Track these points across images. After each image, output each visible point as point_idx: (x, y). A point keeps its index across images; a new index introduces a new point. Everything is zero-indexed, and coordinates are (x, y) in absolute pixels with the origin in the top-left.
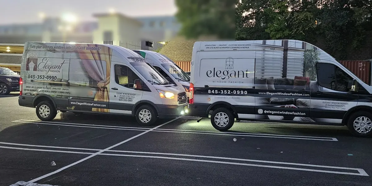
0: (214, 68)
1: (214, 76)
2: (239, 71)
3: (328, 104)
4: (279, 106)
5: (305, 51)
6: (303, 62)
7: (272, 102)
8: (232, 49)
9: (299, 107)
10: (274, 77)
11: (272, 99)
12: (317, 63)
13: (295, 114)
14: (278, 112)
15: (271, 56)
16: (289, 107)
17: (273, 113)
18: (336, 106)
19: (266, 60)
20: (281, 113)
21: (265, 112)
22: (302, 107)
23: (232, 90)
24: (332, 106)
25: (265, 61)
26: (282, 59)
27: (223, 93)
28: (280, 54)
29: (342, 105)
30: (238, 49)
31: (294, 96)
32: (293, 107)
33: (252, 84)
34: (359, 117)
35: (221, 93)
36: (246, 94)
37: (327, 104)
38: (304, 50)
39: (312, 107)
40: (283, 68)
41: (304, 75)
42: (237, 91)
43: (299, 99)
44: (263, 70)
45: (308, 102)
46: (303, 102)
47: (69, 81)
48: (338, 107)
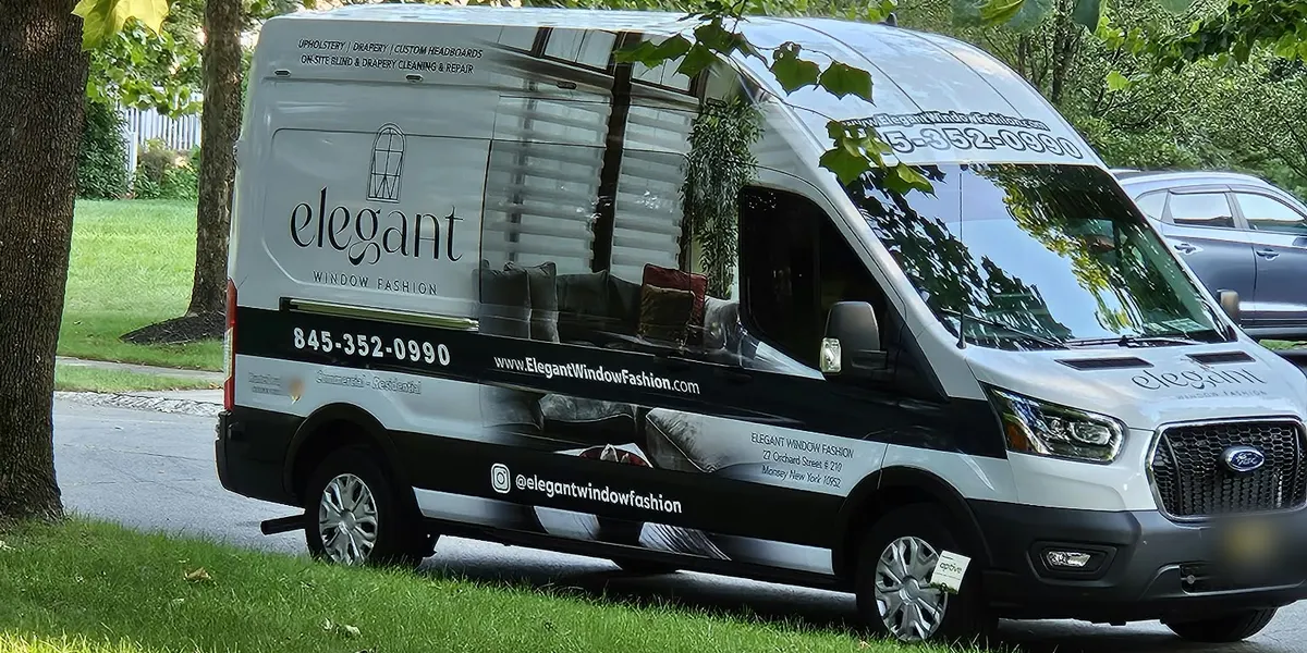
0: (324, 192)
1: (320, 245)
2: (418, 219)
3: (772, 449)
4: (577, 452)
5: (701, 107)
6: (683, 179)
7: (547, 421)
8: (405, 75)
9: (658, 457)
10: (560, 262)
11: (550, 404)
12: (750, 193)
13: (642, 502)
14: (571, 489)
16: (619, 458)
17: (551, 489)
18: (806, 462)
19: (535, 155)
20: (582, 492)
21: (523, 482)
22: (671, 461)
23: (389, 332)
24: (791, 461)
25: (530, 163)
26: (602, 153)
27: (353, 348)
28: (595, 118)
29: (829, 458)
30: (426, 76)
31: (635, 387)
32: (632, 460)
33: (469, 300)
35: (346, 349)
36: (446, 363)
37: (768, 448)
38: (696, 101)
39: (710, 464)
41: (683, 258)
42: (410, 343)
43: (659, 412)
44: (515, 217)
45: (693, 432)
46: (675, 430)
48: (814, 472)
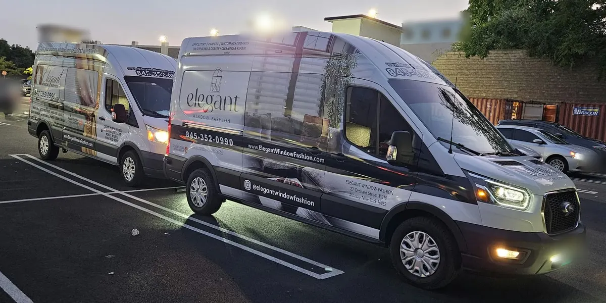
0: (197, 90)
1: (195, 105)
2: (225, 97)
3: (355, 187)
4: (275, 179)
5: (331, 56)
6: (322, 83)
7: (266, 168)
8: (223, 52)
9: (306, 185)
10: (273, 113)
11: (266, 162)
12: (348, 86)
13: (298, 200)
14: (272, 192)
15: (274, 68)
16: (291, 183)
17: (266, 191)
18: (370, 194)
19: (265, 76)
20: (276, 193)
21: (255, 187)
22: (311, 186)
23: (214, 134)
24: (363, 193)
25: (264, 79)
26: (290, 75)
27: (203, 139)
28: (288, 62)
29: (381, 193)
30: (231, 52)
31: (299, 158)
32: (295, 185)
33: (241, 125)
34: (414, 232)
35: (201, 139)
36: (232, 145)
37: (353, 186)
38: (329, 54)
39: (327, 190)
40: (288, 95)
41: (320, 112)
42: (221, 138)
43: (307, 168)
44: (258, 97)
45: (321, 177)
46: (313, 176)
47: (64, 102)
48: (374, 198)
